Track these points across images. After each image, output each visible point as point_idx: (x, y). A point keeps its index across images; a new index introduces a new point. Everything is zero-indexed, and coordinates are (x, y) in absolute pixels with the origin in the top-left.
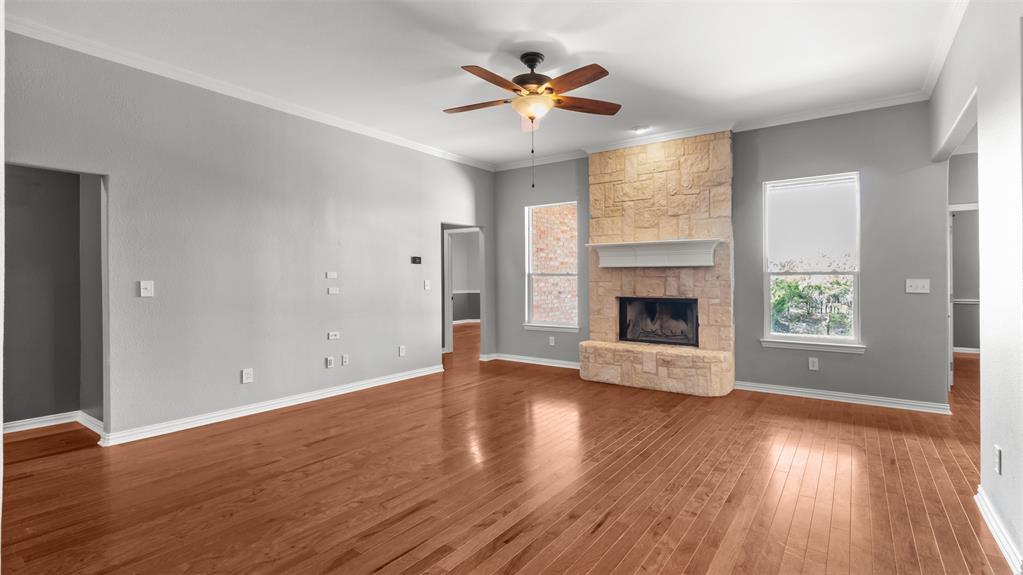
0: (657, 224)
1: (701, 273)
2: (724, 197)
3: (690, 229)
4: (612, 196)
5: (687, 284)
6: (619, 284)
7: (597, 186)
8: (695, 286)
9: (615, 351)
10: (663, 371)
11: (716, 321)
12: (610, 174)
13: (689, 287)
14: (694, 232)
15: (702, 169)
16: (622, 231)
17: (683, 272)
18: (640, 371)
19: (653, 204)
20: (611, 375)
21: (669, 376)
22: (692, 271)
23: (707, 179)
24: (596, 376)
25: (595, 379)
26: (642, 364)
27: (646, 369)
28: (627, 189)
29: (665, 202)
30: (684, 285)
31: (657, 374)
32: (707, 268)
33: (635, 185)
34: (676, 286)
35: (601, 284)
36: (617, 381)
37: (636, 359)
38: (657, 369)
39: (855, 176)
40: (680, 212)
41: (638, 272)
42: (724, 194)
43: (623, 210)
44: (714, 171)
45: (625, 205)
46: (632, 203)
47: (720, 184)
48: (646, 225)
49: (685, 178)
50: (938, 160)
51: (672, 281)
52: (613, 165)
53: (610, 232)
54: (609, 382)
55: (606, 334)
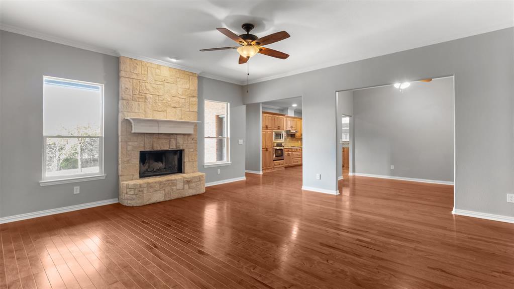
0: (165, 111)
1: (186, 137)
2: (195, 103)
3: (182, 116)
4: (138, 88)
5: (180, 142)
6: (143, 143)
7: (127, 79)
8: (183, 143)
9: (161, 182)
10: (186, 186)
11: (192, 159)
12: (138, 75)
13: (181, 144)
14: (183, 117)
15: (186, 88)
16: (145, 111)
17: (178, 136)
18: (175, 190)
19: (163, 99)
20: (158, 197)
21: (189, 188)
22: (182, 136)
23: (189, 93)
24: (148, 200)
25: (147, 203)
26: (176, 186)
27: (178, 188)
28: (149, 87)
29: (170, 100)
30: (179, 143)
31: (184, 189)
32: (189, 135)
33: (154, 86)
34: (175, 144)
35: (130, 143)
36: (162, 200)
37: (173, 183)
38: (184, 186)
39: (225, 104)
40: (177, 106)
41: (154, 136)
42: (195, 101)
43: (146, 98)
44: (191, 90)
45: (148, 96)
46: (151, 96)
47: (194, 97)
48: (159, 110)
49: (180, 89)
50: (244, 104)
51: (173, 141)
52: (139, 70)
53: (137, 111)
54: (158, 201)
55: (133, 175)
